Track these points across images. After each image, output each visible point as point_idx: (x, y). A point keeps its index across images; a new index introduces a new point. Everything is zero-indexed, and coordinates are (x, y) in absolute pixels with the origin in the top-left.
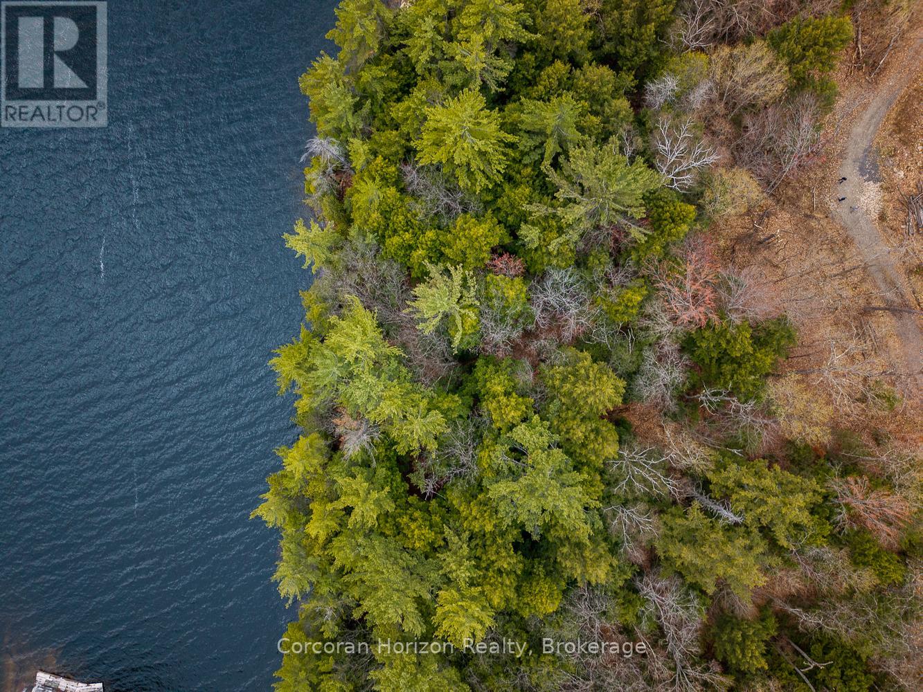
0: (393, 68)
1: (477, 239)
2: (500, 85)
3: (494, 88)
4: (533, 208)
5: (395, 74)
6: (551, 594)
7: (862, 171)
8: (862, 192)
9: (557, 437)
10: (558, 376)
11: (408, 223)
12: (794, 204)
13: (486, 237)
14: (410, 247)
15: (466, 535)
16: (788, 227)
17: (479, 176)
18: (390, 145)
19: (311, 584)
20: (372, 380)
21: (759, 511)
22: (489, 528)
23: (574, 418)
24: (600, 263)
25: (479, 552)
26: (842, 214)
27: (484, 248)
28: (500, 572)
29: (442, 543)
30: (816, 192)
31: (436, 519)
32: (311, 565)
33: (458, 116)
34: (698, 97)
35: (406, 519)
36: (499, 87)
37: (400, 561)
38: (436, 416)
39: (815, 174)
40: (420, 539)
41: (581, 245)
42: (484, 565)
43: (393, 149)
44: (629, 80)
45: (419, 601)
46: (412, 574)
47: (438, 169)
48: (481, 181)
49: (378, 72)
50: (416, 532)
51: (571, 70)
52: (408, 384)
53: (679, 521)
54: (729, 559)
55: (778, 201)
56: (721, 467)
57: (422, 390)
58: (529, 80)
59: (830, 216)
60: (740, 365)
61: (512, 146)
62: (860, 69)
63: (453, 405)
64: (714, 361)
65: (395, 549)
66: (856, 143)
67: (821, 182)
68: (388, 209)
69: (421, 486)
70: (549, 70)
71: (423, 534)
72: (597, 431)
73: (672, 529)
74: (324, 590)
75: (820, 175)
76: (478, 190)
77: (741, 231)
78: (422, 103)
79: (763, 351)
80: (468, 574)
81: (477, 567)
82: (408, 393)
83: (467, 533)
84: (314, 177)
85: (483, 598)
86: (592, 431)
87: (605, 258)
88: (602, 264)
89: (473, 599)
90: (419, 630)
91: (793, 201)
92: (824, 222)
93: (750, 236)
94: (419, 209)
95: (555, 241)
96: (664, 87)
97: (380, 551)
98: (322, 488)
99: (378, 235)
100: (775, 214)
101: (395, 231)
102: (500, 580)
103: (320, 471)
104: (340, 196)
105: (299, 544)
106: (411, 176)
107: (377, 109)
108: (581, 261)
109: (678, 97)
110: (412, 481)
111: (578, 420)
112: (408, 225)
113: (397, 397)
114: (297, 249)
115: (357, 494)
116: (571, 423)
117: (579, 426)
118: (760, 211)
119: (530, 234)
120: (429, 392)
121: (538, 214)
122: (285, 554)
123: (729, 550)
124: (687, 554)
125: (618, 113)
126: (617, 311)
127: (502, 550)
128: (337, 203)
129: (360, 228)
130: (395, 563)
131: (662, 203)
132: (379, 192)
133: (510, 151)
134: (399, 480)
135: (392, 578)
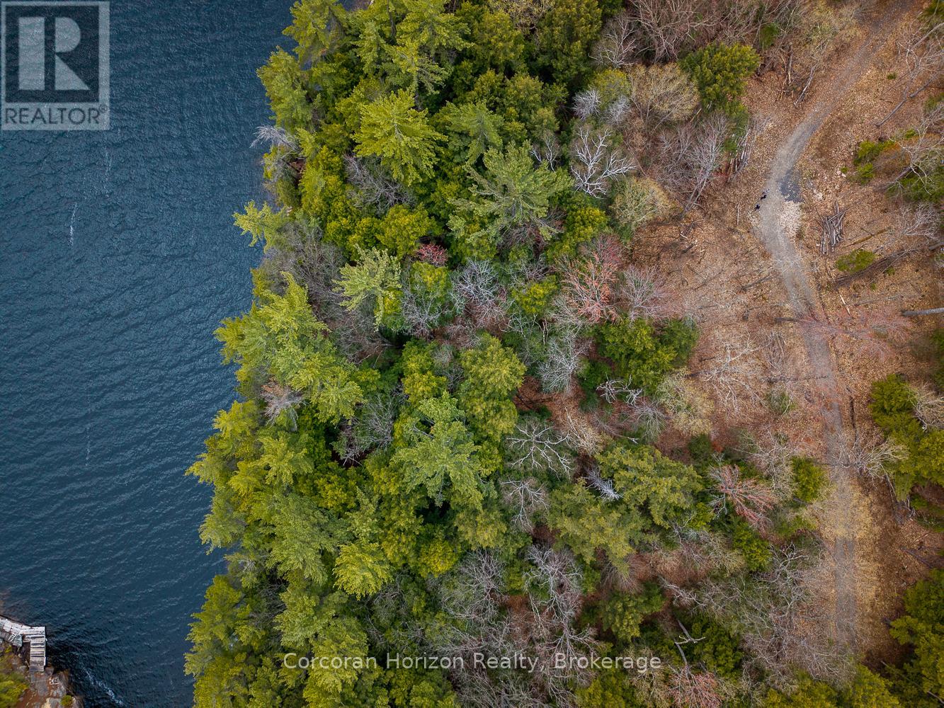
0: (344, 65)
1: (405, 228)
2: (437, 87)
3: (431, 90)
4: (458, 202)
5: (345, 71)
6: (445, 555)
7: (784, 190)
8: (782, 210)
9: (462, 413)
10: (469, 358)
11: (347, 210)
12: (719, 218)
13: (413, 226)
14: (349, 233)
15: (376, 498)
16: (712, 238)
17: (411, 170)
18: (336, 137)
19: (234, 535)
20: (293, 349)
21: (635, 489)
22: (393, 490)
23: (480, 396)
24: (519, 258)
25: (383, 513)
26: (763, 230)
27: (412, 237)
28: (399, 531)
29: (354, 505)
30: (739, 208)
31: (352, 483)
32: (237, 520)
33: (385, 113)
34: (619, 110)
35: (322, 481)
36: (435, 90)
37: (312, 517)
38: (354, 387)
39: (741, 191)
40: (332, 499)
41: (500, 240)
42: (386, 524)
43: (337, 141)
44: (559, 91)
45: (323, 552)
46: (322, 530)
47: (379, 162)
48: (413, 174)
49: (328, 68)
50: (330, 492)
51: (504, 79)
52: (331, 358)
53: (567, 496)
54: (601, 530)
55: (705, 214)
56: (607, 449)
57: (345, 364)
58: (468, 86)
59: (752, 231)
60: (644, 361)
61: (443, 145)
62: (788, 95)
63: (371, 379)
64: (623, 356)
65: (310, 507)
66: (780, 164)
67: (745, 199)
68: (330, 196)
69: (341, 453)
70: (482, 78)
71: (336, 495)
72: (498, 410)
73: (562, 504)
74: (246, 543)
75: (745, 192)
76: (410, 182)
77: (668, 239)
78: (361, 100)
79: (665, 348)
80: (369, 529)
81: (381, 526)
82: (330, 365)
83: (377, 496)
84: (270, 163)
85: (381, 554)
86: (493, 408)
87: (523, 254)
88: (520, 260)
89: (372, 554)
90: (321, 579)
91: (719, 215)
92: (746, 237)
93: (675, 245)
94: (357, 199)
95: (477, 233)
96: (589, 100)
97: (293, 507)
98: (248, 449)
99: (320, 220)
100: (701, 226)
101: (336, 217)
102: (397, 537)
103: (249, 433)
104: (296, 182)
105: (228, 501)
106: (353, 166)
107: (329, 103)
108: (502, 255)
109: (602, 110)
110: (334, 449)
111: (482, 398)
112: (347, 212)
113: (317, 368)
114: (243, 227)
115: (274, 452)
116: (476, 401)
117: (481, 403)
118: (687, 222)
119: (457, 223)
120: (352, 366)
121: (462, 209)
122: (214, 508)
123: (602, 522)
124: (567, 525)
125: (542, 121)
126: (526, 302)
127: (403, 511)
128: (293, 188)
129: (305, 212)
130: (307, 519)
131: (575, 207)
132: (322, 180)
133: (441, 149)
134: (321, 447)
135: (299, 530)
